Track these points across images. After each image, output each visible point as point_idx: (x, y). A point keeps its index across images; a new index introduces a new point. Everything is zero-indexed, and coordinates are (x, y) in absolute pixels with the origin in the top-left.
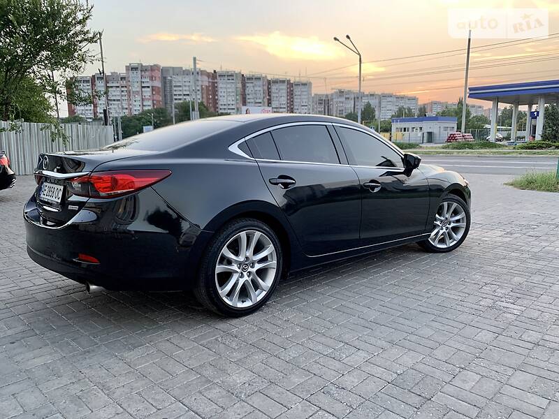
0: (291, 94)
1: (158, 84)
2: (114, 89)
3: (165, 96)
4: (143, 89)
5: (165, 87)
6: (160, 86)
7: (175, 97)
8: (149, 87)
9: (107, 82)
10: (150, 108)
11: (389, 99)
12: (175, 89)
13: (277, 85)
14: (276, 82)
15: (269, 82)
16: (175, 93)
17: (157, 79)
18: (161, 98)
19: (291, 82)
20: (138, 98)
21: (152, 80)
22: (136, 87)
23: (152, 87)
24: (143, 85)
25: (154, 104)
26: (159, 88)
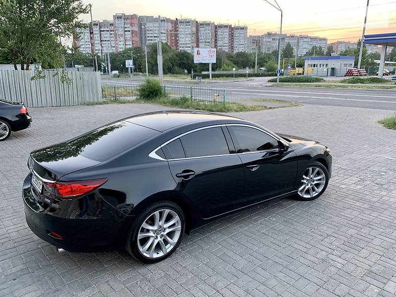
0: (232, 36)
1: (136, 29)
2: (105, 32)
3: (141, 37)
4: (126, 33)
5: (141, 31)
6: (137, 30)
7: (148, 38)
8: (129, 31)
9: (100, 27)
10: (131, 47)
11: (305, 40)
12: (148, 32)
13: (222, 29)
14: (221, 26)
15: (216, 27)
16: (148, 35)
17: (136, 25)
18: (138, 40)
19: (232, 27)
20: (122, 39)
21: (132, 26)
22: (121, 32)
23: (132, 31)
24: (126, 30)
25: (133, 44)
26: (136, 32)
